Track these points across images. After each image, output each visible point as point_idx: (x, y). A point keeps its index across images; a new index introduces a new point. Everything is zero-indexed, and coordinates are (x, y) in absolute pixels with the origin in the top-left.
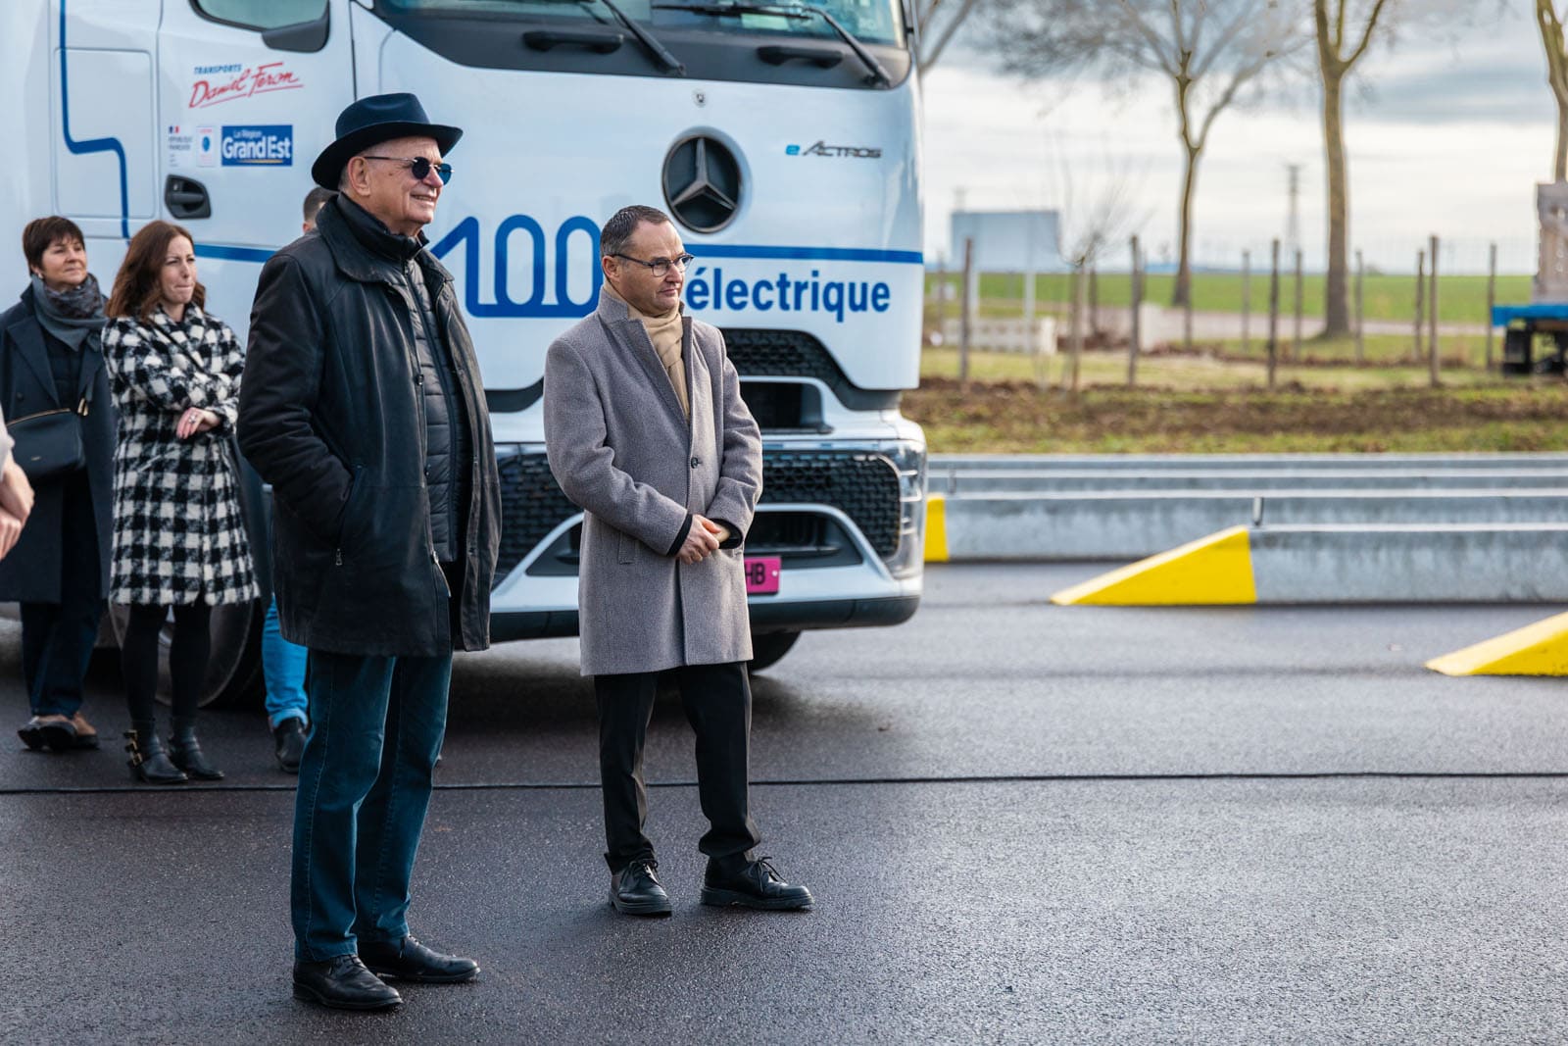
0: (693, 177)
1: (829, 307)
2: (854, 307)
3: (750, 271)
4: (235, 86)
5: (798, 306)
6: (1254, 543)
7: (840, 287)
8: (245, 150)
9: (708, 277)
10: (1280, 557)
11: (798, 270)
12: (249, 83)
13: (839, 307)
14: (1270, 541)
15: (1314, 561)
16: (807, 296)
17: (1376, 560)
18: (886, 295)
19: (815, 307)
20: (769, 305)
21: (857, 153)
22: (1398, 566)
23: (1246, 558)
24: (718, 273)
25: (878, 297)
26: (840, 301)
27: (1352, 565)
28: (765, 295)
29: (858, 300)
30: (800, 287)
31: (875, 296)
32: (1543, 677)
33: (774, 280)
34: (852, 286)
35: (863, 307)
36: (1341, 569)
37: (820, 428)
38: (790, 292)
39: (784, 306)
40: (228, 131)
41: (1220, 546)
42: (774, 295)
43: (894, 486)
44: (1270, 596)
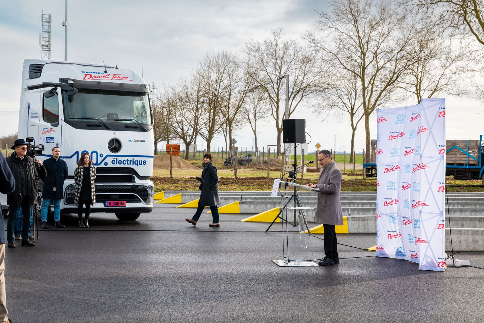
0: (113, 145)
1: (135, 164)
2: (140, 164)
3: (122, 159)
4: (47, 131)
5: (130, 164)
6: (240, 203)
7: (137, 161)
8: (48, 141)
9: (115, 160)
10: (244, 206)
11: (130, 159)
12: (49, 131)
13: (137, 164)
14: (243, 203)
15: (250, 206)
16: (132, 162)
17: (261, 206)
18: (146, 162)
19: (133, 164)
20: (125, 164)
21: (141, 141)
22: (264, 207)
23: (238, 206)
24: (117, 159)
25: (144, 163)
26: (137, 163)
27: (256, 207)
28: (125, 162)
29: (140, 163)
30: (130, 161)
31: (143, 163)
32: (256, 222)
33: (126, 160)
34: (139, 161)
35: (141, 164)
36: (255, 208)
37: (134, 182)
38: (129, 162)
39: (128, 164)
40: (47, 138)
41: (234, 204)
42: (126, 162)
43: (147, 191)
44: (242, 212)
